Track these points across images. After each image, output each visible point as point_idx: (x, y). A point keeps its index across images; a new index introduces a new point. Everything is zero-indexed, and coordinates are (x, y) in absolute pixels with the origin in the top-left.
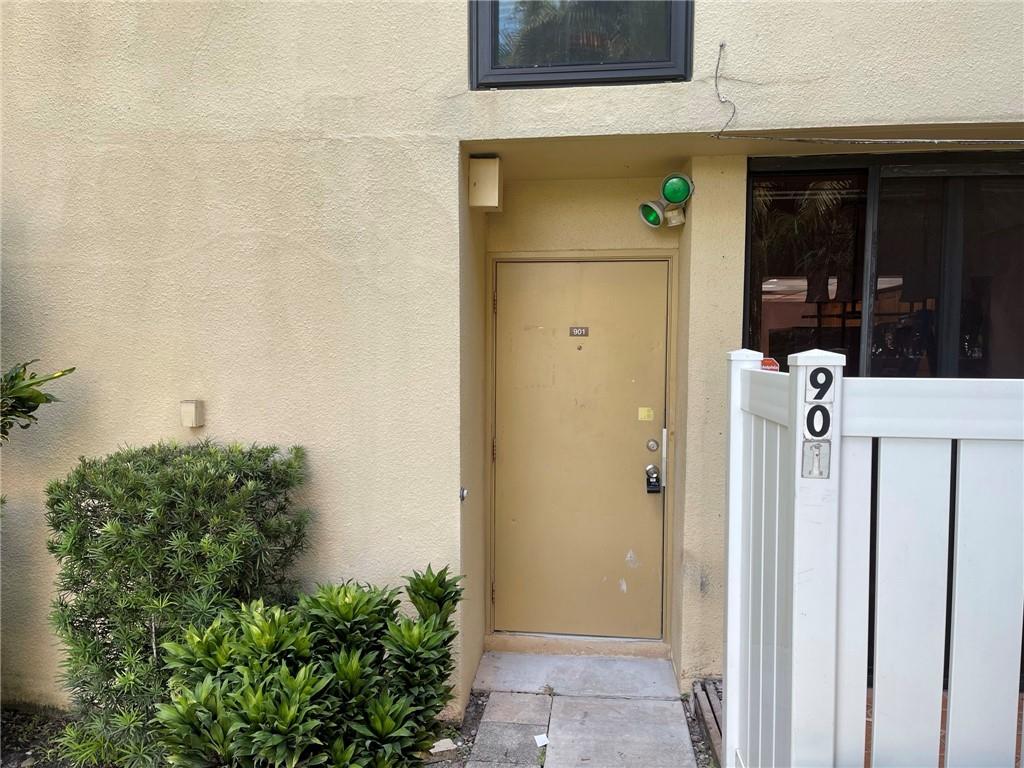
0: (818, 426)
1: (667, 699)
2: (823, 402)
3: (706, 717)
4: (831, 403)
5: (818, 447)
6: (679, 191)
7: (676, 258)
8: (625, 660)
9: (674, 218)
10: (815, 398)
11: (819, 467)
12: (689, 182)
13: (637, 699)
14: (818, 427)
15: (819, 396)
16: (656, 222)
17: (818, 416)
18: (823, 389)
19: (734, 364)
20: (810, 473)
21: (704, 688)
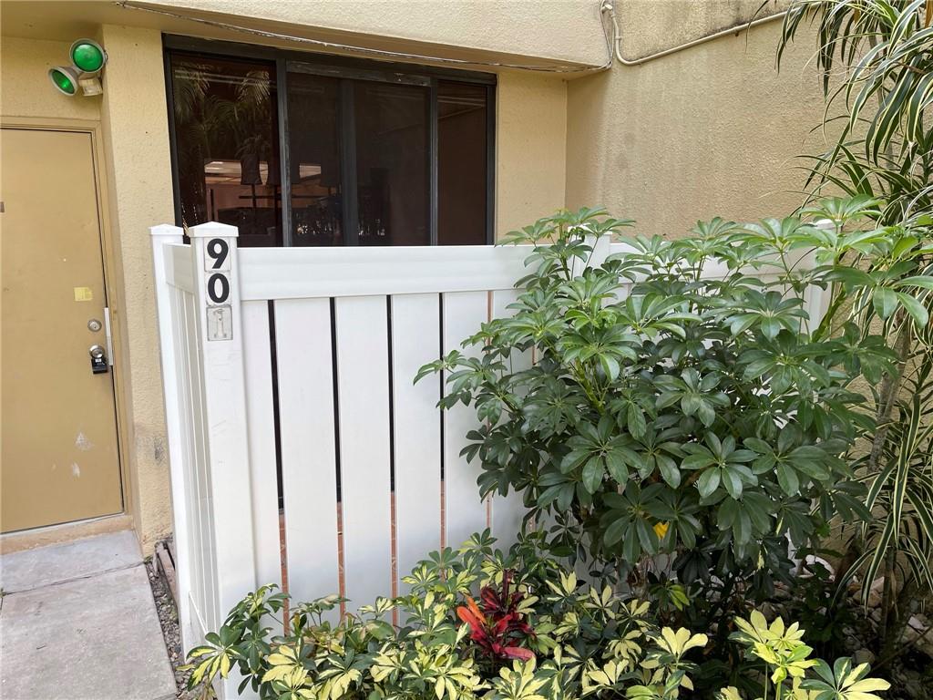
0: (219, 292)
1: (130, 566)
2: (221, 270)
3: (167, 572)
4: (228, 271)
5: (221, 312)
6: (91, 59)
7: (98, 131)
8: (85, 542)
9: (91, 88)
10: (214, 267)
11: (223, 330)
12: (102, 51)
13: (96, 575)
14: (219, 294)
15: (217, 265)
16: (70, 89)
17: (218, 284)
18: (220, 259)
19: (155, 240)
20: (215, 336)
21: (166, 547)
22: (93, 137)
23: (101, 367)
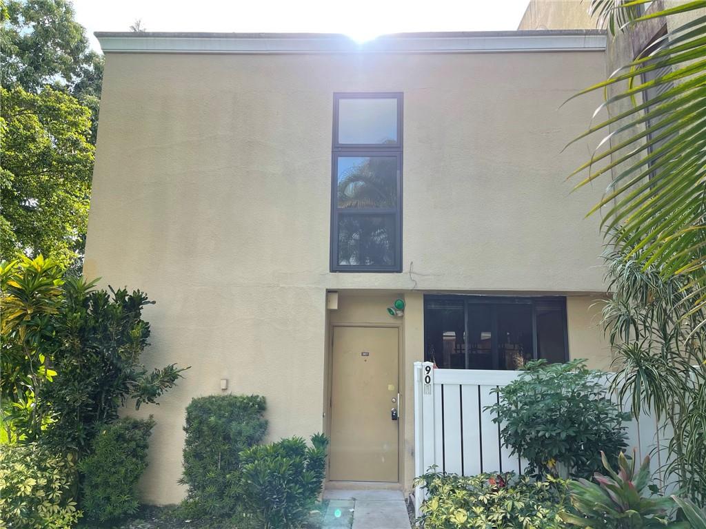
1: (400, 500)
2: (428, 375)
4: (431, 375)
5: (428, 386)
6: (401, 305)
7: (401, 327)
8: (383, 491)
9: (400, 314)
11: (428, 391)
12: (404, 302)
14: (428, 381)
16: (393, 314)
17: (428, 378)
18: (429, 371)
19: (415, 366)
20: (426, 393)
21: (413, 494)
22: (399, 329)
23: (395, 418)
